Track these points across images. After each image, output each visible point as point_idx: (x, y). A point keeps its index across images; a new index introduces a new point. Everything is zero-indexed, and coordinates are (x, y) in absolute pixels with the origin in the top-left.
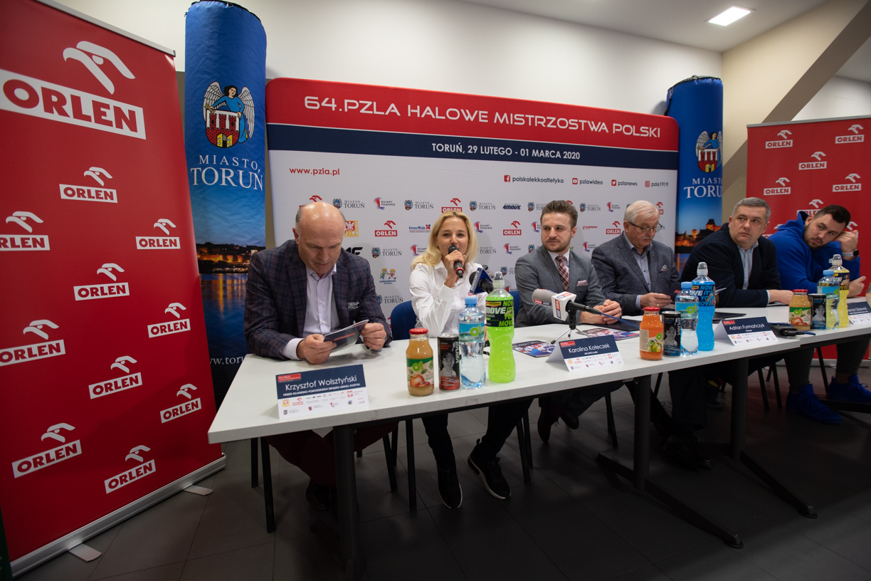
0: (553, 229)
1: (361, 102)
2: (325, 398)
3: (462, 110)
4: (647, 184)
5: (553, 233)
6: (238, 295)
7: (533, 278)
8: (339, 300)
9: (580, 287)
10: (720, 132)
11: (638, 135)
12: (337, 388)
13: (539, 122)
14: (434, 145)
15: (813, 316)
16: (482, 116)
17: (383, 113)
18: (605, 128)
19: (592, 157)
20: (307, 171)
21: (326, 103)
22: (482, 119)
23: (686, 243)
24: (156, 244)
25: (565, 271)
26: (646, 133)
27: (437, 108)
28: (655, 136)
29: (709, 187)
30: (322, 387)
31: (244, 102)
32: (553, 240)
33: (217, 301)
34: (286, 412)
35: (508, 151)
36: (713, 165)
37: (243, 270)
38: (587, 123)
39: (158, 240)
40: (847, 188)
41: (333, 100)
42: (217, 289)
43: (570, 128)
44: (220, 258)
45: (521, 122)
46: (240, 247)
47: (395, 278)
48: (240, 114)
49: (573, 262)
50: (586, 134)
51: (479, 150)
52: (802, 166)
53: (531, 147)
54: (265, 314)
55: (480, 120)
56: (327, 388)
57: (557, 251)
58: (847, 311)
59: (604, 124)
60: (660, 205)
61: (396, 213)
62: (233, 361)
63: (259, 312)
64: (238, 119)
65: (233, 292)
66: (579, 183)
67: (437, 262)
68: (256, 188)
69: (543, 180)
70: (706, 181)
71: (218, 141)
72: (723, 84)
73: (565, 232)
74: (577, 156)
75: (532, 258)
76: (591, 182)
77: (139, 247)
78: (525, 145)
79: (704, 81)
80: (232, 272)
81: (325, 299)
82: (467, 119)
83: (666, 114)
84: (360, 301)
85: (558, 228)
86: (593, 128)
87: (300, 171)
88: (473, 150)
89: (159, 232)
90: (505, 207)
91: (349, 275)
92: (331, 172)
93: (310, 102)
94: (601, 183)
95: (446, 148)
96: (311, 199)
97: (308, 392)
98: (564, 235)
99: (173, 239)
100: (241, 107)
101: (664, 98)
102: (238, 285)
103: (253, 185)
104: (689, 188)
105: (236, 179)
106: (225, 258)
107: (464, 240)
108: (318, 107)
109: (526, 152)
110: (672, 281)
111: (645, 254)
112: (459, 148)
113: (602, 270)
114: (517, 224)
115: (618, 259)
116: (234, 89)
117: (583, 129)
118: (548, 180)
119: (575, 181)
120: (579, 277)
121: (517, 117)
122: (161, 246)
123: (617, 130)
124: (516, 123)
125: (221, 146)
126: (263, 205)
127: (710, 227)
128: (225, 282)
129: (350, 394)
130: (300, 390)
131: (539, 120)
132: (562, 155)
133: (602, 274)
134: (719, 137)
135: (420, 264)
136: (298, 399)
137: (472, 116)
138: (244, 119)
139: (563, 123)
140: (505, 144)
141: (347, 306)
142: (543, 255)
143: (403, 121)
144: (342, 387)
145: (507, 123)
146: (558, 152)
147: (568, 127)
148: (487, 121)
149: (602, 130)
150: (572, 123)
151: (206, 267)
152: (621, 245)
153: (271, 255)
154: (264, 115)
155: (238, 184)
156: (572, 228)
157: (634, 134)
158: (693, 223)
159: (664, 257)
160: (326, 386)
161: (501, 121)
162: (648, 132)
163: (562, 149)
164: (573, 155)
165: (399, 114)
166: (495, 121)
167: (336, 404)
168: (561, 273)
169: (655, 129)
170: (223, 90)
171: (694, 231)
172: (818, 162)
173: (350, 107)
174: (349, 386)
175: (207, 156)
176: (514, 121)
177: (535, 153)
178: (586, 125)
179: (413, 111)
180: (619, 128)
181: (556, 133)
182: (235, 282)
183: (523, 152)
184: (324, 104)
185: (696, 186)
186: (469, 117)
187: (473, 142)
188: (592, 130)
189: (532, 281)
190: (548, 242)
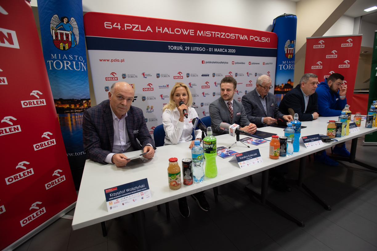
0: (225, 90)
1: (133, 25)
2: (130, 197)
3: (182, 29)
4: (264, 64)
5: (225, 92)
6: (78, 123)
7: (218, 113)
8: (129, 130)
9: (238, 116)
10: (295, 40)
11: (261, 41)
12: (135, 192)
13: (217, 35)
14: (169, 46)
15: (337, 131)
16: (191, 32)
17: (144, 31)
18: (247, 38)
19: (241, 52)
20: (108, 60)
21: (115, 26)
22: (192, 33)
23: (279, 89)
24: (32, 104)
25: (231, 109)
26: (264, 40)
27: (170, 28)
28: (268, 42)
29: (289, 65)
30: (128, 192)
31: (73, 26)
32: (225, 95)
33: (68, 127)
34: (111, 208)
35: (203, 49)
36: (291, 55)
37: (80, 111)
38: (239, 35)
39: (33, 102)
40: (344, 66)
41: (119, 24)
42: (68, 121)
43: (231, 38)
44: (68, 106)
45: (210, 35)
46: (77, 100)
47: (153, 110)
48: (71, 32)
49: (235, 104)
50: (238, 41)
51: (190, 48)
52: (327, 57)
53: (214, 47)
54: (94, 140)
55: (191, 34)
56: (131, 193)
57: (228, 100)
58: (349, 127)
59: (246, 36)
60: (269, 73)
61: (152, 79)
62: (79, 154)
63: (91, 140)
64: (70, 35)
65: (76, 122)
67: (174, 108)
68: (83, 70)
69: (219, 63)
70: (288, 62)
71: (61, 47)
72: (297, 18)
73: (231, 92)
74: (234, 51)
75: (217, 104)
76: (240, 63)
77: (23, 106)
78: (211, 46)
79: (289, 17)
80: (74, 112)
81: (122, 129)
82: (184, 34)
83: (272, 31)
84: (139, 130)
85: (228, 90)
86: (241, 38)
87: (104, 60)
88: (187, 49)
89: (34, 98)
90: (202, 76)
91: (133, 117)
92: (120, 60)
93: (107, 25)
94: (244, 63)
95: (175, 48)
96: (111, 74)
97: (121, 196)
98: (231, 93)
99: (41, 100)
100: (71, 29)
101: (272, 23)
102: (78, 118)
103: (81, 69)
104: (281, 65)
105: (72, 66)
106: (70, 106)
107: (186, 97)
108: (111, 28)
109: (212, 49)
110: (275, 110)
111: (265, 98)
112: (181, 48)
113: (246, 106)
114: (208, 83)
115: (253, 101)
116: (67, 19)
117: (237, 38)
118: (221, 63)
119: (233, 63)
120: (237, 111)
121: (208, 33)
122: (36, 104)
123: (252, 39)
124: (207, 36)
125: (62, 49)
126: (87, 78)
127: (289, 83)
128: (71, 117)
129: (142, 194)
130: (117, 195)
131: (218, 34)
132: (228, 51)
133: (246, 107)
134: (294, 43)
135: (166, 109)
136: (117, 200)
137: (187, 32)
138: (73, 34)
139: (228, 36)
140: (202, 46)
141: (133, 132)
142: (222, 102)
143: (154, 35)
144: (138, 191)
145: (203, 35)
146: (226, 49)
147: (230, 38)
148: (194, 35)
149: (245, 39)
150: (232, 36)
151: (61, 111)
152: (255, 94)
153: (94, 111)
154: (84, 32)
155: (73, 68)
156: (234, 90)
157: (259, 41)
158: (282, 81)
159: (272, 100)
160: (130, 192)
161: (200, 35)
162: (265, 40)
164: (232, 51)
165: (152, 31)
166: (197, 35)
167: (136, 200)
168: (229, 110)
169: (268, 38)
170: (60, 19)
171: (283, 84)
172: (334, 55)
173: (128, 28)
174: (141, 190)
175: (55, 55)
176: (206, 34)
177: (216, 50)
178: (238, 36)
179: (159, 30)
181: (225, 40)
182: (77, 117)
183: (210, 50)
184: (114, 26)
185: (284, 64)
186: (185, 33)
187: (187, 45)
188: (241, 39)
189: (217, 114)
190: (223, 96)
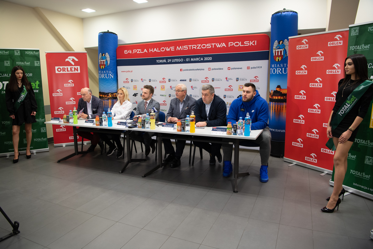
1: (137, 50)
3: (166, 48)
4: (248, 68)
5: (143, 94)
11: (243, 45)
13: (194, 48)
14: (157, 60)
16: (172, 48)
17: (143, 52)
18: (225, 45)
19: (217, 58)
20: (125, 72)
22: (172, 49)
25: (146, 106)
26: (247, 44)
27: (158, 48)
28: (253, 45)
29: (278, 69)
32: (143, 96)
35: (182, 60)
36: (280, 58)
40: (334, 72)
41: (131, 50)
43: (207, 48)
44: (102, 95)
45: (187, 48)
50: (215, 49)
51: (171, 61)
52: (312, 59)
53: (190, 57)
55: (172, 50)
59: (224, 43)
64: (105, 61)
66: (211, 70)
69: (195, 70)
74: (210, 59)
76: (217, 69)
77: (78, 94)
78: (188, 57)
82: (167, 50)
84: (96, 109)
85: (145, 93)
86: (218, 46)
88: (169, 61)
90: (180, 81)
92: (130, 71)
93: (126, 52)
94: (222, 69)
95: (161, 61)
96: (126, 79)
100: (106, 58)
103: (109, 77)
105: (105, 76)
112: (165, 61)
116: (104, 54)
117: (213, 47)
118: (198, 69)
119: (209, 69)
124: (184, 49)
125: (102, 68)
127: (278, 89)
131: (194, 46)
132: (204, 59)
138: (107, 61)
139: (204, 46)
140: (180, 58)
143: (148, 54)
145: (181, 49)
146: (202, 58)
148: (174, 50)
149: (223, 46)
150: (208, 46)
157: (241, 46)
161: (179, 49)
162: (249, 43)
163: (203, 57)
164: (208, 59)
165: (147, 52)
166: (177, 50)
167: (56, 122)
169: (253, 41)
170: (102, 55)
171: (272, 91)
173: (135, 52)
176: (184, 48)
177: (192, 60)
178: (215, 45)
179: (151, 50)
180: (232, 44)
181: (201, 50)
183: (187, 60)
184: (129, 52)
185: (273, 68)
186: (168, 50)
187: (169, 58)
